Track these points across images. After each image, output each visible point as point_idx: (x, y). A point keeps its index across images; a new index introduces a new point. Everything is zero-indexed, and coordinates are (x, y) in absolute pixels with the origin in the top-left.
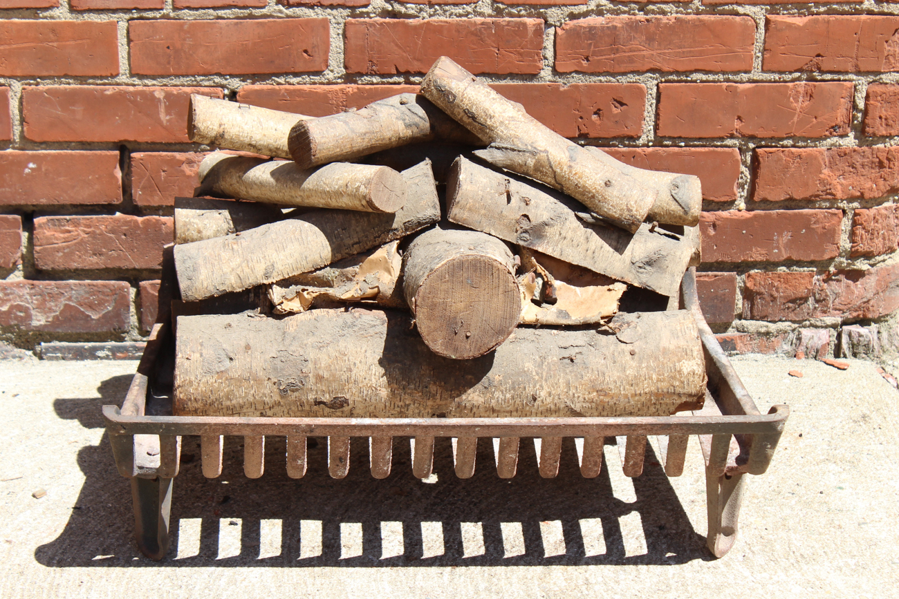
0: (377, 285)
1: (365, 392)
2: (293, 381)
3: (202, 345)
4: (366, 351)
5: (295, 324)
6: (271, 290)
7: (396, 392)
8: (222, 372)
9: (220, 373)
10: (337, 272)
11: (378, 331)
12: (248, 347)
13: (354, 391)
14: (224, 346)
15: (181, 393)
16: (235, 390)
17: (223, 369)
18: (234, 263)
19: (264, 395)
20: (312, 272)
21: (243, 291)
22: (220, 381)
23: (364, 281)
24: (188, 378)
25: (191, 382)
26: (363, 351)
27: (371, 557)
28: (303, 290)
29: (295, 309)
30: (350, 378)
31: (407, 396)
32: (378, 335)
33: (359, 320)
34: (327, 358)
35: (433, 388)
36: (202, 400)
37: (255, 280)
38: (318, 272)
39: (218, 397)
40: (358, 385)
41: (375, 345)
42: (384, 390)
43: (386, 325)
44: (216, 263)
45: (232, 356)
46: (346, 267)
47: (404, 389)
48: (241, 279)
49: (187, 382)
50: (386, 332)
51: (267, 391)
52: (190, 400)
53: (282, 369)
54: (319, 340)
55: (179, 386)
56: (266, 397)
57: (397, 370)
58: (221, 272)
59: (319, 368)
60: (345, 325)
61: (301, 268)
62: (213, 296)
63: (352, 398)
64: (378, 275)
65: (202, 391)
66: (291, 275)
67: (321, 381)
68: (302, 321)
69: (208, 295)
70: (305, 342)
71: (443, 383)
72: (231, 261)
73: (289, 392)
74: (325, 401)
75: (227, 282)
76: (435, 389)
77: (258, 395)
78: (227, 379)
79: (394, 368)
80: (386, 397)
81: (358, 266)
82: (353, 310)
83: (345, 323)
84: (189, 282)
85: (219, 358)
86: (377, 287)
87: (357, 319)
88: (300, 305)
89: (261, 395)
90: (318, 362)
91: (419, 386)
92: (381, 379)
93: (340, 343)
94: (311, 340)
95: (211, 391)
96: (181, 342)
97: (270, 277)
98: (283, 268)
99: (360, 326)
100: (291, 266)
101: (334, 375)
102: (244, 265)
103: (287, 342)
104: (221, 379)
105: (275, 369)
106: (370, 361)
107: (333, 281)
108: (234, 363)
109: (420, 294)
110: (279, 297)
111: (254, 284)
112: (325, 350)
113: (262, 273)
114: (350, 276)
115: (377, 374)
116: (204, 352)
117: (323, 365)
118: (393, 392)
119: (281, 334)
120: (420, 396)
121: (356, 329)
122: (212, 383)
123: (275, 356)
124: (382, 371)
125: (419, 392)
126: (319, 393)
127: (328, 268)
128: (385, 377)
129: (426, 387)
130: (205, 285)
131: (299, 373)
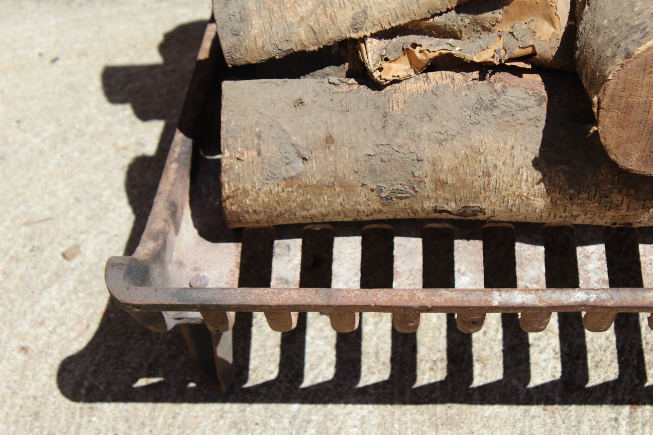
0: (531, 43)
1: (511, 202)
2: (400, 187)
3: (259, 137)
4: (513, 147)
5: (401, 100)
6: (363, 45)
7: (558, 202)
8: (292, 178)
9: (290, 181)
10: (467, 19)
11: (532, 116)
12: (329, 140)
13: (494, 200)
14: (294, 138)
15: (232, 204)
16: (313, 199)
17: (293, 174)
18: (304, 9)
19: (357, 203)
20: (427, 19)
21: (320, 49)
22: (290, 189)
23: (511, 33)
24: (241, 186)
25: (246, 192)
26: (508, 147)
27: (515, 382)
28: (414, 45)
29: (402, 74)
30: (488, 184)
31: (575, 207)
32: (532, 123)
33: (503, 97)
34: (451, 156)
35: (616, 198)
36: (265, 212)
37: (338, 34)
38: (436, 18)
39: (288, 208)
40: (500, 193)
41: (528, 137)
42: (540, 199)
43: (545, 105)
44: (276, 8)
45: (306, 154)
46: (482, 12)
47: (571, 199)
48: (315, 33)
49: (239, 191)
50: (544, 117)
51: (362, 199)
52: (248, 212)
53: (383, 172)
54: (439, 129)
55: (228, 197)
56: (360, 206)
57: (561, 175)
58: (284, 23)
59: (441, 171)
60: (481, 106)
61: (409, 15)
62: (274, 58)
63: (491, 208)
64: (532, 26)
65: (263, 202)
66: (394, 25)
67: (442, 187)
68: (412, 95)
69: (265, 57)
70: (417, 131)
71: (632, 192)
72: (299, 5)
73: (394, 199)
74: (450, 210)
75: (294, 38)
76: (620, 198)
77: (348, 203)
78: (299, 187)
79: (556, 173)
80: (542, 207)
81: (501, 11)
82: (493, 77)
83: (480, 101)
84: (234, 40)
85: (287, 158)
86: (533, 46)
87: (499, 95)
88: (409, 66)
89: (352, 203)
90: (439, 163)
91: (595, 196)
92: (536, 187)
93: (472, 135)
94: (426, 128)
95: (278, 202)
96: (227, 132)
97: (361, 28)
98: (381, 16)
99: (504, 108)
100: (393, 12)
101: (463, 181)
102: (319, 11)
103: (390, 131)
104: (292, 187)
105: (373, 172)
106: (519, 161)
107: (460, 31)
108: (309, 165)
109: (609, 92)
110: (376, 57)
111: (337, 39)
112: (448, 145)
113: (349, 24)
114: (487, 25)
115: (530, 179)
116: (263, 148)
117: (445, 167)
118: (554, 203)
119: (380, 116)
120: (596, 207)
121: (497, 112)
122: (278, 192)
123: (372, 153)
124: (538, 175)
125: (594, 203)
126: (440, 201)
127: (453, 12)
128: (542, 185)
129: (606, 197)
130: (260, 43)
131: (410, 177)
